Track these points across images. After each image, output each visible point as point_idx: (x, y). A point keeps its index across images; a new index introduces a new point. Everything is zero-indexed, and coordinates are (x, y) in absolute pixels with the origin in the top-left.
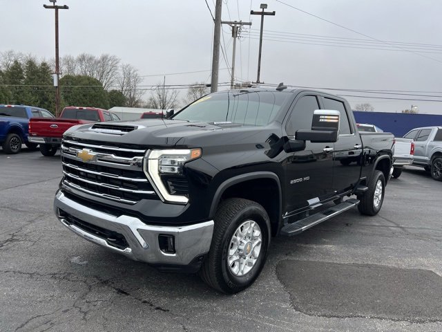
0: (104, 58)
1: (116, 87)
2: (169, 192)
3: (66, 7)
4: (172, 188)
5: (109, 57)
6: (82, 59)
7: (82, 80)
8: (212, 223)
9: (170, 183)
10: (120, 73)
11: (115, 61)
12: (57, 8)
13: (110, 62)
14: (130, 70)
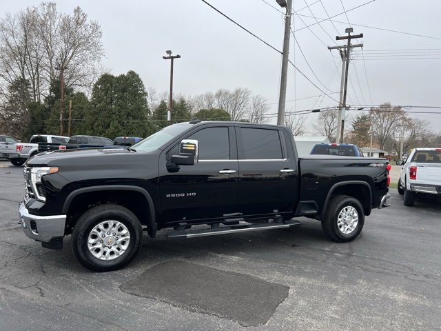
0: (238, 92)
1: (246, 117)
2: (40, 194)
3: (178, 57)
4: (41, 191)
5: (241, 90)
6: (219, 95)
7: (214, 113)
8: (65, 216)
9: (40, 188)
10: (251, 103)
11: (247, 93)
12: (172, 58)
13: (243, 95)
14: (259, 100)
